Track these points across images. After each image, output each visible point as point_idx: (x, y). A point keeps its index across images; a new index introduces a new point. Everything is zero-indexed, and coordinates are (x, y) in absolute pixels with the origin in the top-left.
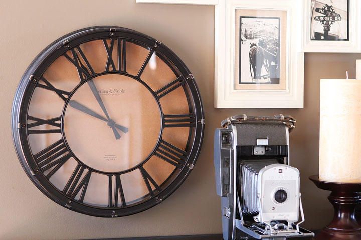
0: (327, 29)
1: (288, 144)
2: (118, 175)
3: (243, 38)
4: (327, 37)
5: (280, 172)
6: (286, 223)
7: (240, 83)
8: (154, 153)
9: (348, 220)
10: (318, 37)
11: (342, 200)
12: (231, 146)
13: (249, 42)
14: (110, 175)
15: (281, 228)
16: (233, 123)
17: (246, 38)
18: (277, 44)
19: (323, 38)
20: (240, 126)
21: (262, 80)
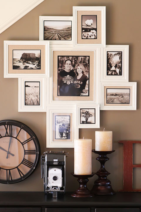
0: (87, 120)
1: (65, 161)
2: (9, 170)
3: (56, 123)
4: (87, 122)
5: (55, 170)
6: (57, 187)
7: (55, 139)
8: (22, 163)
9: (83, 187)
10: (83, 122)
11: (81, 181)
12: (45, 161)
13: (59, 124)
14: (7, 170)
15: (55, 189)
16: (46, 154)
17: (58, 123)
18: (70, 125)
19: (85, 123)
20: (49, 155)
21: (64, 138)
